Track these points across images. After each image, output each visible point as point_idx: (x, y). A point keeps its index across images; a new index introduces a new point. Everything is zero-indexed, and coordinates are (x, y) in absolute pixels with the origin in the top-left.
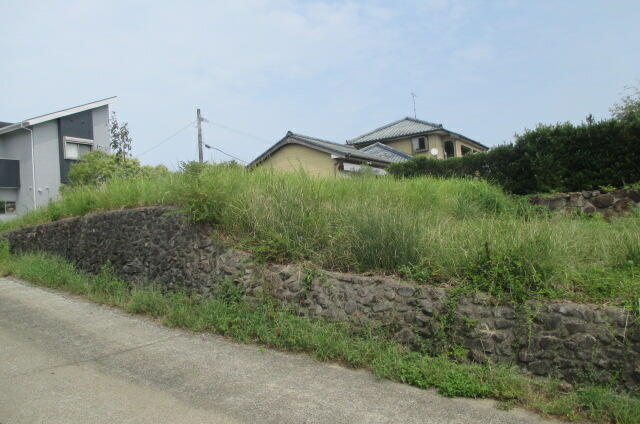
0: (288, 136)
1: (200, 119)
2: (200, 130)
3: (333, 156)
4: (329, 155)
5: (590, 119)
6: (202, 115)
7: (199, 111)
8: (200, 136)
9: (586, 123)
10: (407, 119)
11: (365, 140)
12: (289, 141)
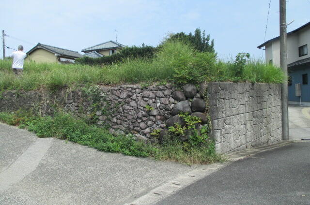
0: (38, 45)
1: (4, 35)
2: (4, 40)
3: (56, 55)
4: (54, 54)
5: (143, 45)
6: (5, 33)
7: (3, 31)
8: (4, 42)
9: (142, 46)
10: (111, 41)
11: (90, 49)
12: (38, 47)
